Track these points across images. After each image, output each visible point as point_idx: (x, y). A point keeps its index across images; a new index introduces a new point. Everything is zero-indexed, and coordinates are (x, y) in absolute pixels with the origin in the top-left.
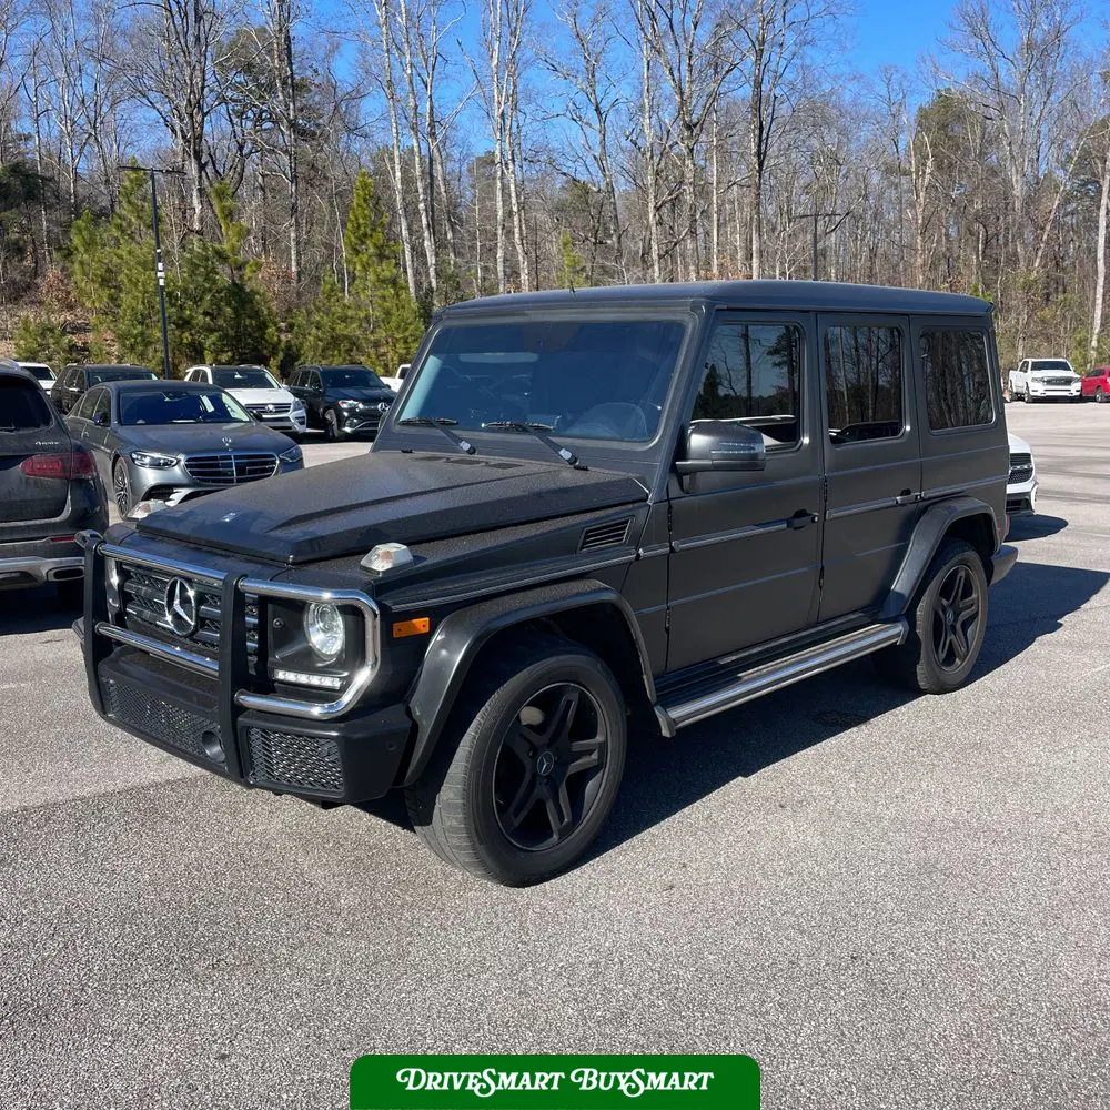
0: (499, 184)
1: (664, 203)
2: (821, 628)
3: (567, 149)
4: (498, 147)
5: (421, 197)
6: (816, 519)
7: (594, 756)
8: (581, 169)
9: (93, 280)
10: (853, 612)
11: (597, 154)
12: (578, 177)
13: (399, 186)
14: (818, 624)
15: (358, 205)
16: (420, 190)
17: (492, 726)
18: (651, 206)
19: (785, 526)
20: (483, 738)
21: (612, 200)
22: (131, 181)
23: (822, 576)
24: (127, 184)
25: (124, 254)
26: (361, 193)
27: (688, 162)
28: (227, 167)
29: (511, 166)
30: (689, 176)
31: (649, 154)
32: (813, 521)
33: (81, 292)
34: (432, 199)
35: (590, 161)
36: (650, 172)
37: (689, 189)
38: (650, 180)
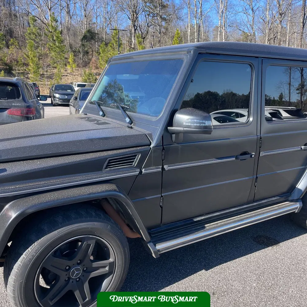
0: (219, 33)
1: (271, 39)
2: (255, 204)
3: (242, 22)
4: (220, 22)
5: (196, 37)
6: (253, 156)
7: (107, 268)
8: (246, 29)
9: (104, 61)
10: (274, 197)
11: (251, 24)
12: (245, 31)
13: (189, 34)
14: (254, 201)
15: (176, 40)
16: (196, 35)
17: (31, 259)
18: (267, 39)
19: (234, 159)
20: (25, 265)
21: (255, 38)
22: (115, 33)
23: (256, 181)
24: (113, 34)
25: (112, 54)
26: (177, 36)
27: (280, 25)
28: (145, 30)
29: (224, 28)
30: (280, 30)
31: (267, 23)
32: (251, 156)
33: (101, 64)
34: (199, 38)
35: (249, 26)
36: (267, 29)
37: (279, 34)
38: (267, 31)
